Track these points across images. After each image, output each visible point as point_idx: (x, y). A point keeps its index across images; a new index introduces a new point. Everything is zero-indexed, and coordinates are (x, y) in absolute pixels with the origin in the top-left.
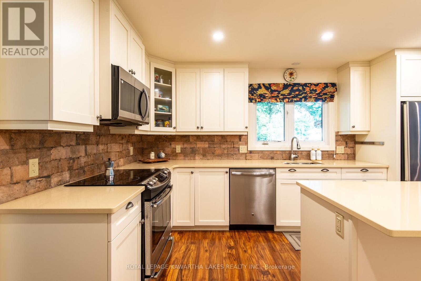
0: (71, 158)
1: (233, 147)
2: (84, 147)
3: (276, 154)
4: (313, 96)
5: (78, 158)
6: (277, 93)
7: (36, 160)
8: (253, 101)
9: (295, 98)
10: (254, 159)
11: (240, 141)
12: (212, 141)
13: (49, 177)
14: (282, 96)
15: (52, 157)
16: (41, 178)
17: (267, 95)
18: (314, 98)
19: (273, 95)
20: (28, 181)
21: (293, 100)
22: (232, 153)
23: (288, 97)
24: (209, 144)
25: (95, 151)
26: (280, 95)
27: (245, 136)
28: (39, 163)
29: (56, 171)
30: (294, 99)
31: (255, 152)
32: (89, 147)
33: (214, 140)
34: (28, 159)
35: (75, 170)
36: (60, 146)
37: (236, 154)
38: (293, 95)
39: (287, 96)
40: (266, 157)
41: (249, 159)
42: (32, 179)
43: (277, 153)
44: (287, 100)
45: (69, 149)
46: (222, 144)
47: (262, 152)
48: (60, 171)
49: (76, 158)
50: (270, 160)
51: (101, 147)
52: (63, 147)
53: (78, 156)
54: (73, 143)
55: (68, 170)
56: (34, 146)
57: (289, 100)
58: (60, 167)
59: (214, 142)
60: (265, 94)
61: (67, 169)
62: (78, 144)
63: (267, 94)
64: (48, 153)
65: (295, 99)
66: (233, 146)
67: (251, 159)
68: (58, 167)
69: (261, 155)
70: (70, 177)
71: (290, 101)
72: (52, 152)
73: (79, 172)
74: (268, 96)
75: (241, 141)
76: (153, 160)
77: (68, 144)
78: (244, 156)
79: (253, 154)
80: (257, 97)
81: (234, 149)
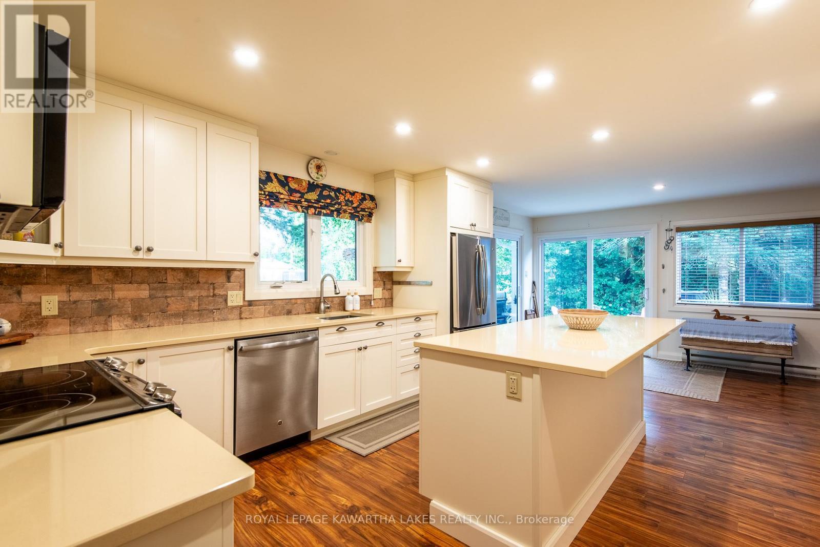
1: (212, 294)
3: (295, 305)
4: (348, 211)
6: (299, 195)
9: (324, 209)
10: (256, 318)
11: (229, 282)
12: (159, 283)
14: (306, 203)
17: (282, 196)
18: (350, 213)
19: (292, 198)
21: (321, 212)
22: (211, 308)
23: (315, 205)
24: (151, 289)
26: (303, 200)
27: (238, 271)
30: (323, 211)
31: (258, 303)
33: (166, 279)
37: (219, 309)
38: (322, 204)
39: (314, 203)
40: (278, 312)
41: (246, 318)
43: (296, 303)
44: (313, 210)
46: (186, 289)
47: (272, 303)
50: (286, 316)
57: (316, 211)
59: (166, 284)
60: (279, 193)
63: (282, 194)
65: (324, 211)
66: (213, 292)
67: (251, 318)
69: (269, 307)
71: (317, 212)
74: (283, 199)
75: (231, 281)
78: (237, 312)
79: (255, 308)
80: (265, 197)
81: (214, 300)
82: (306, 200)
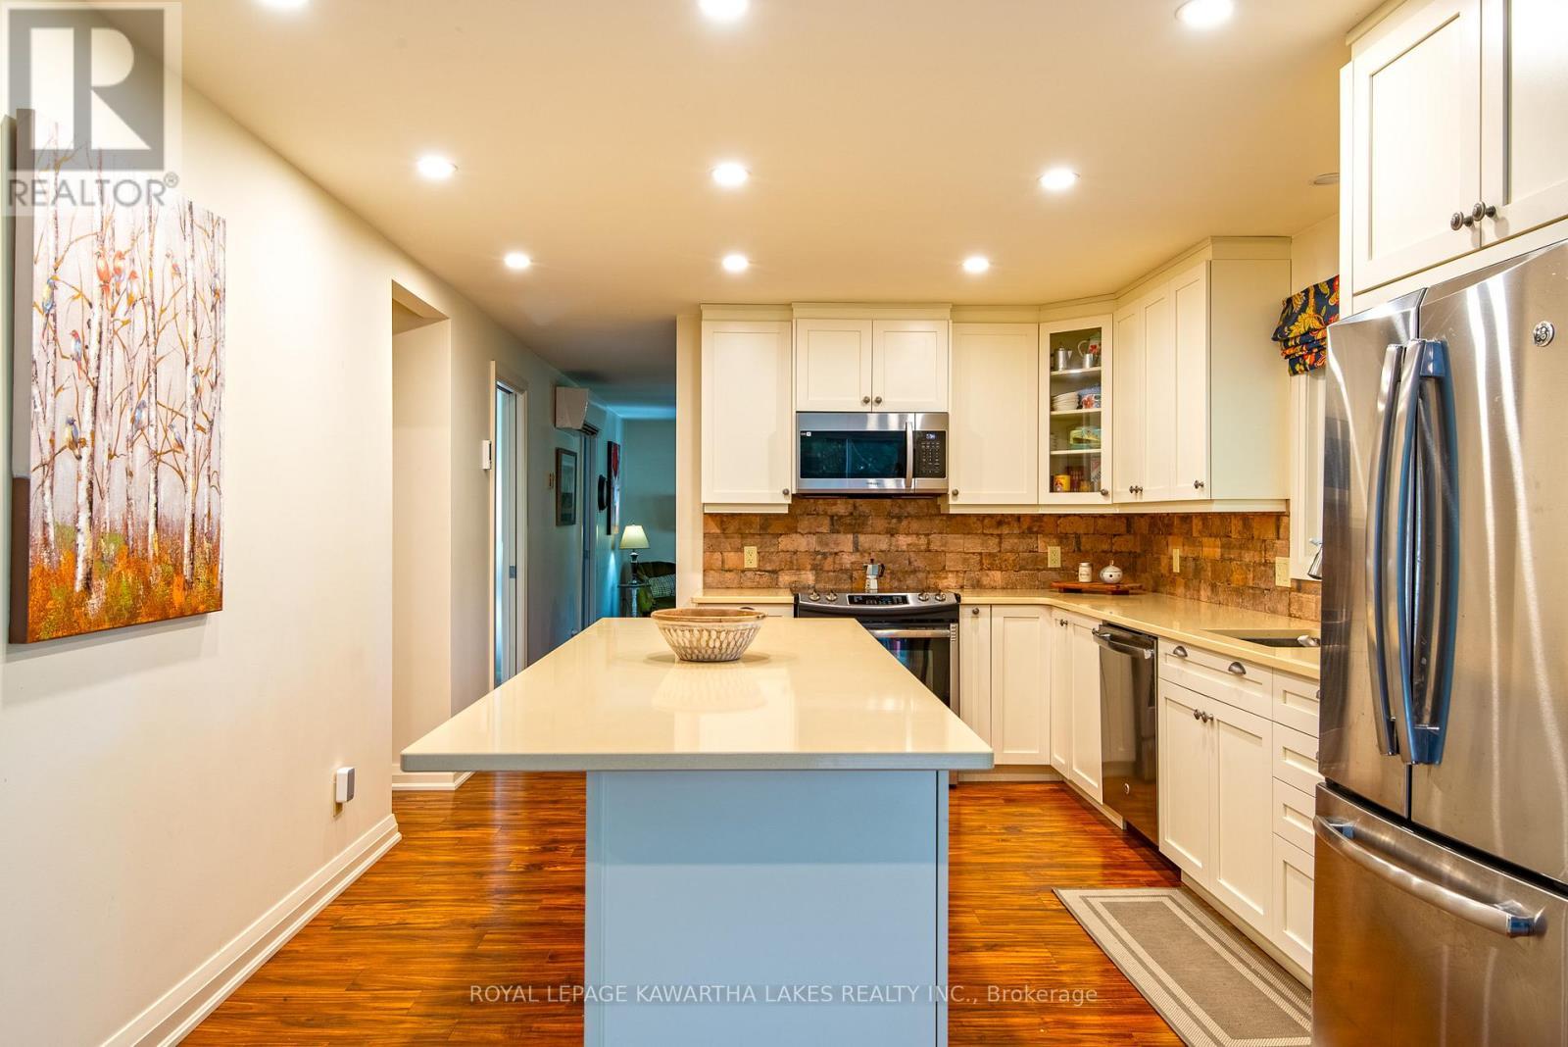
0: (817, 553)
1: (1263, 561)
2: (850, 537)
5: (836, 554)
7: (754, 549)
8: (1298, 367)
10: (1307, 619)
11: (1278, 538)
13: (774, 572)
15: (781, 547)
16: (761, 571)
17: (1319, 336)
20: (743, 571)
22: (1263, 586)
24: (1223, 547)
25: (884, 547)
28: (758, 553)
29: (787, 567)
31: (1308, 586)
32: (862, 538)
33: (1231, 531)
34: (743, 546)
35: (828, 572)
36: (796, 532)
37: (1269, 590)
41: (1295, 617)
42: (749, 570)
45: (813, 539)
46: (1244, 549)
48: (795, 567)
49: (831, 554)
51: (903, 541)
52: (802, 534)
53: (835, 550)
54: (825, 529)
55: (811, 570)
56: (752, 531)
58: (795, 562)
59: (1231, 540)
61: (809, 567)
62: (834, 531)
63: (1316, 330)
64: (775, 541)
66: (1265, 557)
67: (1299, 618)
68: (791, 562)
70: (817, 581)
72: (780, 540)
73: (836, 577)
75: (1281, 536)
77: (813, 531)
78: (1285, 599)
79: (1304, 596)
80: (1302, 350)
81: (1265, 571)
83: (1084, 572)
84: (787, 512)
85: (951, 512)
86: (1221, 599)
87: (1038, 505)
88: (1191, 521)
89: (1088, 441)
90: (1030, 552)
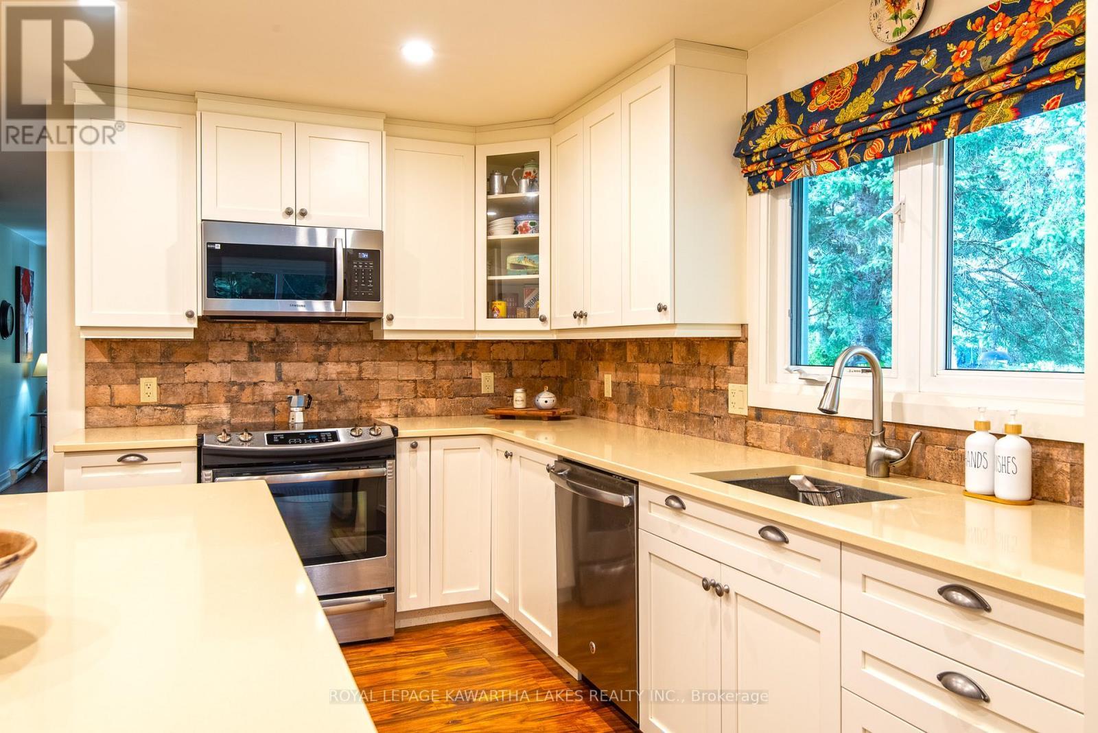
0: (234, 383)
1: (712, 388)
2: (272, 365)
3: (842, 436)
4: (993, 89)
5: (255, 384)
6: (822, 123)
7: (154, 381)
8: (760, 185)
9: (906, 125)
10: (768, 449)
11: (731, 364)
12: (667, 362)
13: (180, 406)
14: (849, 135)
15: (187, 378)
16: (164, 406)
17: (794, 147)
18: (1006, 93)
19: (814, 139)
20: (139, 407)
21: (904, 138)
22: (712, 413)
23: (874, 128)
24: (662, 372)
25: (311, 375)
26: (837, 131)
28: (159, 385)
29: (196, 400)
30: (909, 133)
31: (770, 415)
32: (286, 367)
33: (672, 357)
34: (138, 377)
35: (246, 404)
36: (207, 361)
37: (720, 417)
38: (890, 115)
39: (867, 124)
40: (804, 446)
41: (753, 446)
42: (147, 405)
43: (842, 431)
44: (879, 145)
45: (228, 368)
46: (688, 375)
47: (793, 420)
48: (205, 401)
49: (250, 384)
51: (332, 369)
52: (214, 363)
53: (255, 380)
54: (242, 357)
55: (226, 402)
56: (151, 360)
57: (887, 142)
58: (206, 395)
59: (672, 365)
60: (783, 141)
61: (223, 399)
62: (252, 359)
63: (791, 141)
64: (180, 371)
65: (915, 132)
66: (714, 383)
67: (759, 447)
68: (201, 394)
69: (789, 430)
70: (232, 415)
71: (891, 146)
72: (186, 370)
73: (256, 410)
74: (798, 151)
75: (735, 362)
76: (523, 413)
77: (226, 360)
78: (740, 428)
79: (765, 426)
80: (768, 166)
81: (715, 398)
82: (849, 126)
83: (519, 396)
84: (192, 338)
85: (385, 339)
86: (661, 424)
87: (475, 331)
88: (625, 348)
89: (526, 267)
90: (464, 378)
